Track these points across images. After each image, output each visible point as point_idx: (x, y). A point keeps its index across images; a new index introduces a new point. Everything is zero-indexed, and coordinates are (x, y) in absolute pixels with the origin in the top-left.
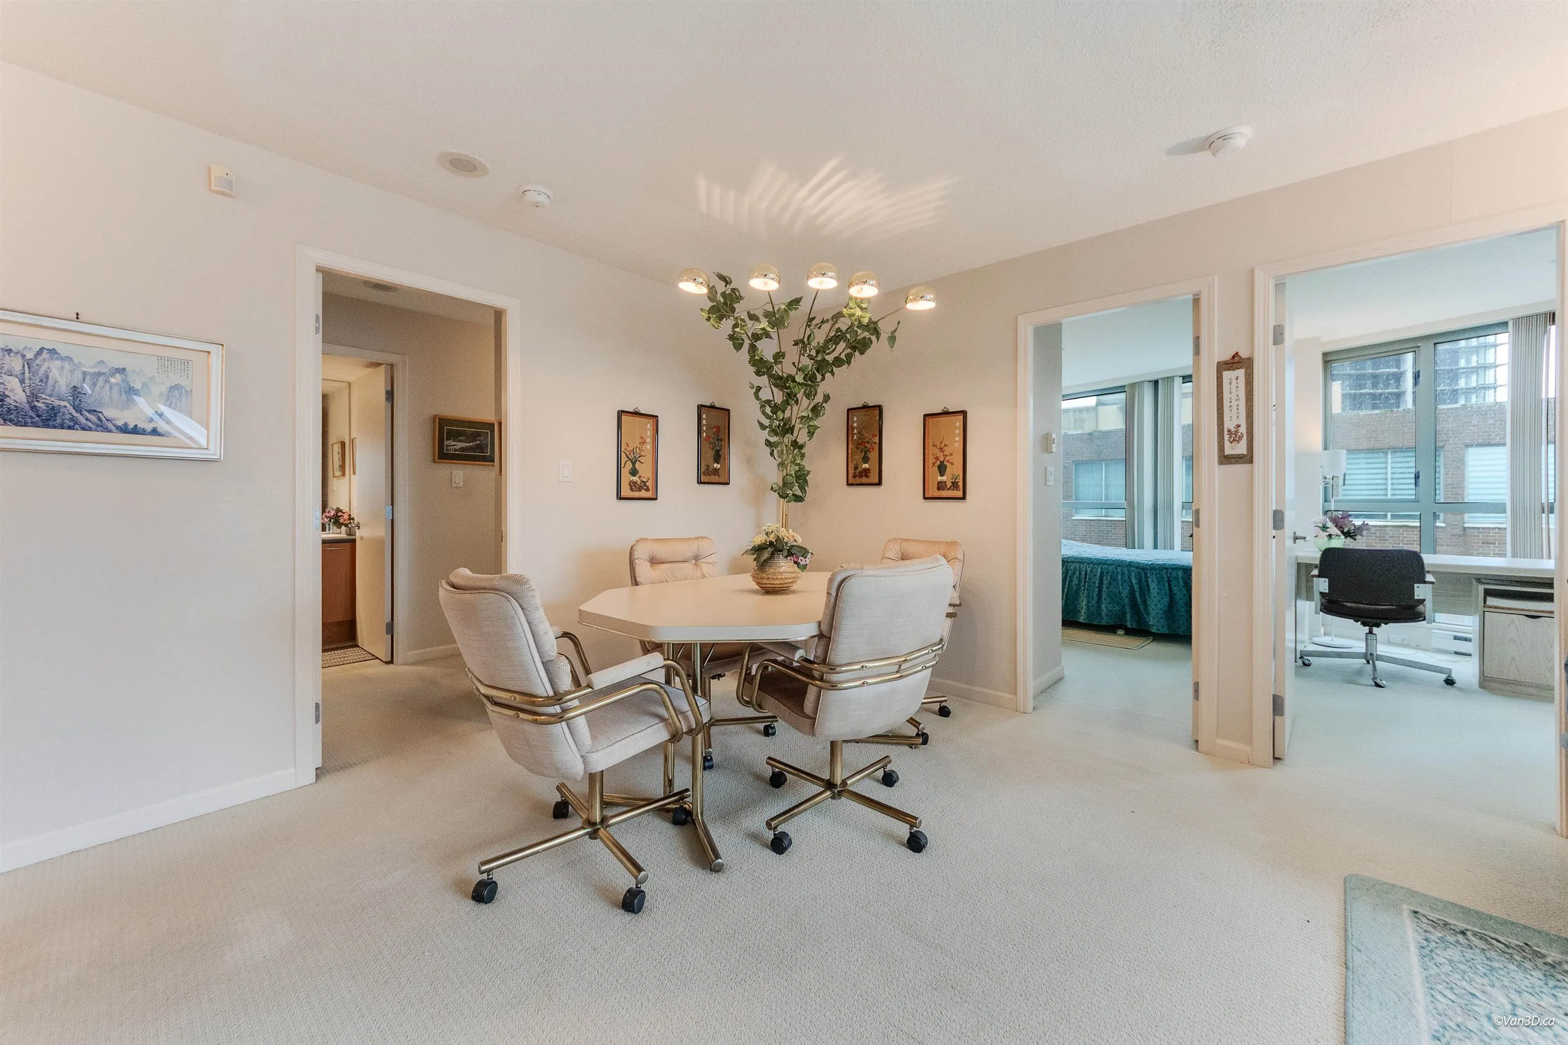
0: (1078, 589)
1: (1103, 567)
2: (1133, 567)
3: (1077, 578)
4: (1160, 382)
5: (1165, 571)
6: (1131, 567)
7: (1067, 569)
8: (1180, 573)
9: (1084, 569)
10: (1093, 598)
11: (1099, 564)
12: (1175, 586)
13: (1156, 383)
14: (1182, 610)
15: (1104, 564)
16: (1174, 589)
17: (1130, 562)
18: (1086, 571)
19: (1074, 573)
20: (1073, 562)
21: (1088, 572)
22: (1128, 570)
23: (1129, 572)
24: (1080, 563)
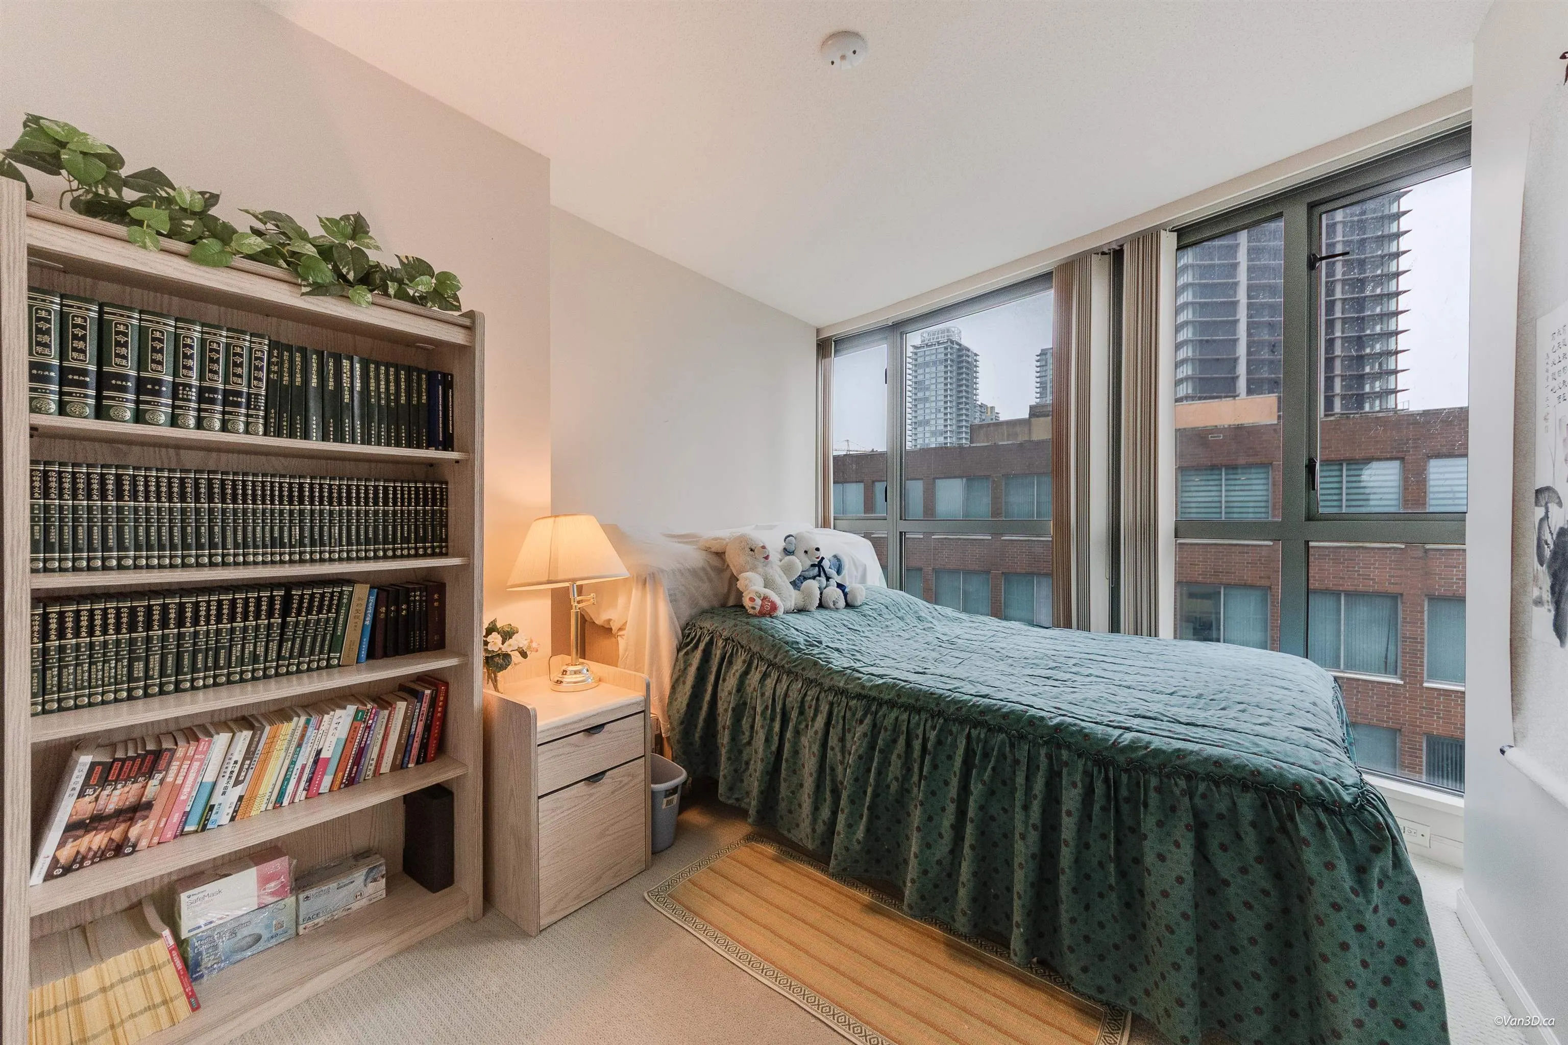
0: (904, 791)
1: (974, 733)
2: (1069, 747)
3: (899, 756)
4: (1126, 249)
5: (1182, 783)
6: (1059, 746)
7: (874, 725)
8: (1246, 803)
9: (920, 732)
10: (940, 836)
11: (962, 722)
12: (1223, 847)
13: (1117, 256)
14: (1256, 951)
15: (976, 724)
16: (1225, 866)
17: (1058, 728)
18: (925, 740)
19: (895, 741)
20: (892, 704)
21: (929, 746)
22: (1049, 757)
23: (1051, 764)
24: (907, 707)
